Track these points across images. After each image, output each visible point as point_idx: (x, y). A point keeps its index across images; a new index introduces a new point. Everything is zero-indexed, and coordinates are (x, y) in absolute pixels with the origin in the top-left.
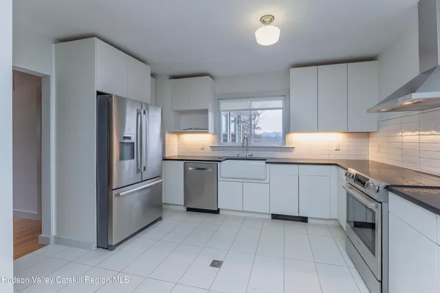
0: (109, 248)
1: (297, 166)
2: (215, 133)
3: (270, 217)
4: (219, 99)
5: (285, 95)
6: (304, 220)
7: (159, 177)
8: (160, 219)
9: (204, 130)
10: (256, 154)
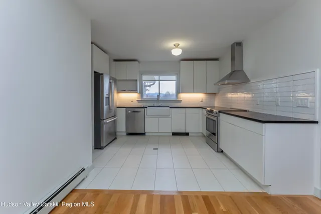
0: (101, 148)
1: (184, 109)
2: (140, 93)
3: (171, 134)
4: (141, 74)
5: (178, 73)
6: (187, 134)
7: (115, 116)
8: (116, 138)
9: (135, 91)
10: (163, 104)
